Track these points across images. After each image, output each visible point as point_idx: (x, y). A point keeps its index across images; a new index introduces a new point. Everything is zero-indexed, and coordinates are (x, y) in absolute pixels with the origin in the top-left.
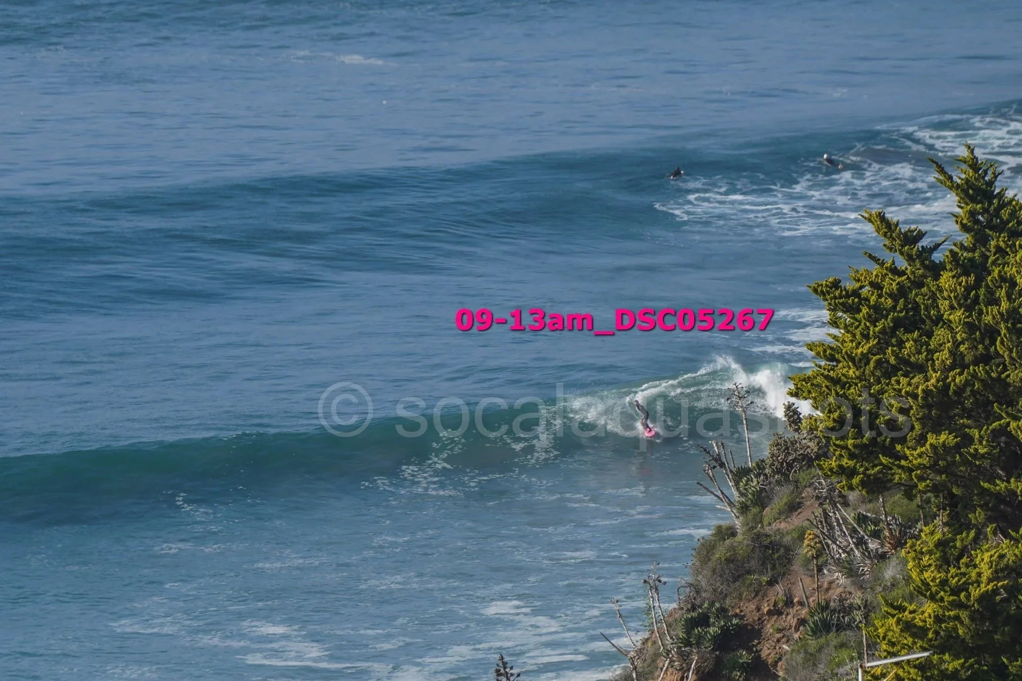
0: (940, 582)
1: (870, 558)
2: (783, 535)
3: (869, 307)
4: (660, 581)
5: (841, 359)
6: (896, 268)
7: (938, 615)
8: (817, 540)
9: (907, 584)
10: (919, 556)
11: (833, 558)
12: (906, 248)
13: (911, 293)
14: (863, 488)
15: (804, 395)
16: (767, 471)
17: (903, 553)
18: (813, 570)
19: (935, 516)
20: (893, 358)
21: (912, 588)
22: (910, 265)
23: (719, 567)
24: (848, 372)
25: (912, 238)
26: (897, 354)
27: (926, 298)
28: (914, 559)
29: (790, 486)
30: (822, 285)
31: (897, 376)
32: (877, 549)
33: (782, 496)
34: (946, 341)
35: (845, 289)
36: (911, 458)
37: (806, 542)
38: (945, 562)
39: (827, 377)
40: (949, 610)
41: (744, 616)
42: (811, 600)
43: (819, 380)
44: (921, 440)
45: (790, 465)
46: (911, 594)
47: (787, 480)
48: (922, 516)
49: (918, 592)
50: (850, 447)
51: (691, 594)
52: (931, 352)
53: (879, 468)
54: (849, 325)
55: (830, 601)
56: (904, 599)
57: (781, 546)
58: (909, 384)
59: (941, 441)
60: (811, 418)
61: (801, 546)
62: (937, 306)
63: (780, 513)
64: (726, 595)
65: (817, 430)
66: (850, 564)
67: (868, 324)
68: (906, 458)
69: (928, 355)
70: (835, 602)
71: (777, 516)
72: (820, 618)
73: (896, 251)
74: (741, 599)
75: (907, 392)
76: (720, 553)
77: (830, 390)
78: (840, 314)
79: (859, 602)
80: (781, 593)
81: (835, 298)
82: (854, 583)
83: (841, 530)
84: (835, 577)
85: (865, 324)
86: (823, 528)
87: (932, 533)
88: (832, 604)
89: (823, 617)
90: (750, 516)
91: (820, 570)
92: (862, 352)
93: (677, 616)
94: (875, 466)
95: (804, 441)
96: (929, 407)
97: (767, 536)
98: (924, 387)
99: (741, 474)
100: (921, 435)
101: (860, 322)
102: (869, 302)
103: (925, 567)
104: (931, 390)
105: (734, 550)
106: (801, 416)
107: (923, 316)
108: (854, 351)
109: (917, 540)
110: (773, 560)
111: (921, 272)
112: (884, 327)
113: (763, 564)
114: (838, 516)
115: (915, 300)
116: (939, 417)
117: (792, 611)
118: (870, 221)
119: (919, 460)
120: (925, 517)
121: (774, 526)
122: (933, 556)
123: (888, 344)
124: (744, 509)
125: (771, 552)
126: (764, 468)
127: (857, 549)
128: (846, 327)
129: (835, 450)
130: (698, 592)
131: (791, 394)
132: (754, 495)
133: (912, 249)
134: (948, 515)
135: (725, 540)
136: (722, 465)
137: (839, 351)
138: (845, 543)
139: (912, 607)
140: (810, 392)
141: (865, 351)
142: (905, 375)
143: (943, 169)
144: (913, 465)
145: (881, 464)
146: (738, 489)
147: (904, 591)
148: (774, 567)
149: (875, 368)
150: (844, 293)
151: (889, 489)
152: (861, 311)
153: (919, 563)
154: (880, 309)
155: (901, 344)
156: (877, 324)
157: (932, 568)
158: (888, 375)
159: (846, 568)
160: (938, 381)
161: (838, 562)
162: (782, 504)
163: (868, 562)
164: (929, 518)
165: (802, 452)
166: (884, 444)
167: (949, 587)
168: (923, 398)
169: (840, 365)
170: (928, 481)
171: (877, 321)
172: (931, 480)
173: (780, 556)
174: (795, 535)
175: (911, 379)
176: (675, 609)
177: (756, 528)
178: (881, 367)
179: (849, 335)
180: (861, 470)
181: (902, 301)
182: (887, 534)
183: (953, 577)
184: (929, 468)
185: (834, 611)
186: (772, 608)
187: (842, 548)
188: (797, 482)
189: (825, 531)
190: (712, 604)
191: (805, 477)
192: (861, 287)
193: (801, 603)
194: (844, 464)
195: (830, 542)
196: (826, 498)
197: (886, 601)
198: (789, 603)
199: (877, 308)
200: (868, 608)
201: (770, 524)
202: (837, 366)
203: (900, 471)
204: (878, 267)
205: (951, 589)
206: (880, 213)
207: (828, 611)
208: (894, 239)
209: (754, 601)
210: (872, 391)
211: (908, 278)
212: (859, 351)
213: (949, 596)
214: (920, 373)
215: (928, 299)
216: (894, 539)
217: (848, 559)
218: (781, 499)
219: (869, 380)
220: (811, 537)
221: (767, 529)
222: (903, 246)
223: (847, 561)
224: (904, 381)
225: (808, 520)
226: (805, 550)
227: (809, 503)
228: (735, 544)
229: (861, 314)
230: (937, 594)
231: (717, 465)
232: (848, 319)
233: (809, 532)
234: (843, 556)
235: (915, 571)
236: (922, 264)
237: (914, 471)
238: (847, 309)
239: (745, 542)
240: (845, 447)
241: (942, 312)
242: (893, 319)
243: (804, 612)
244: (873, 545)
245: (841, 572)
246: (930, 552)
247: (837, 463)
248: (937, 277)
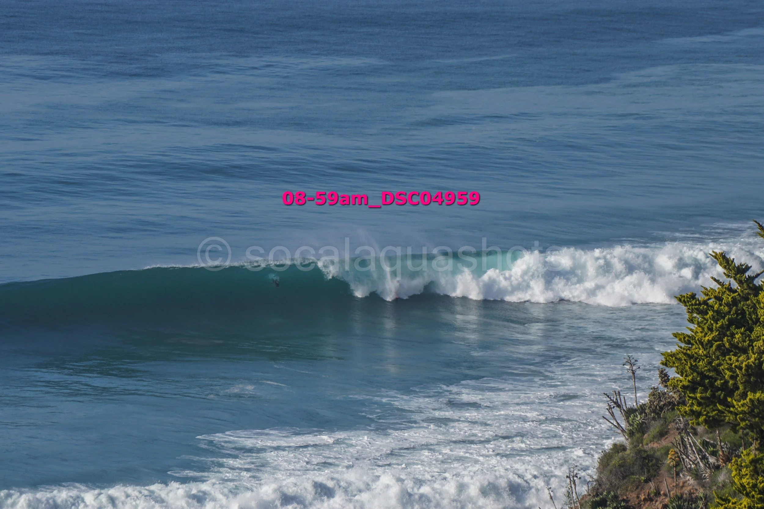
0: (752, 485)
1: (709, 468)
2: (655, 452)
3: (714, 311)
4: (577, 477)
5: (695, 343)
6: (731, 288)
7: (750, 506)
8: (676, 455)
9: (732, 486)
10: (739, 468)
11: (686, 467)
12: (738, 276)
13: (741, 304)
14: (706, 424)
15: (671, 364)
16: (647, 411)
17: (729, 466)
18: (674, 474)
19: (751, 444)
20: (728, 344)
21: (734, 488)
22: (740, 287)
23: (614, 469)
24: (698, 351)
25: (742, 270)
26: (730, 342)
27: (750, 307)
28: (736, 470)
29: (661, 421)
30: (684, 297)
31: (730, 355)
32: (714, 463)
33: (655, 427)
34: (761, 335)
35: (698, 300)
36: (736, 407)
37: (670, 456)
38: (756, 473)
39: (685, 354)
40: (757, 503)
41: (629, 501)
42: (672, 493)
43: (680, 356)
44: (744, 395)
45: (661, 408)
46: (735, 492)
47: (659, 417)
48: (743, 444)
49: (739, 491)
50: (698, 398)
51: (596, 486)
52: (752, 341)
53: (716, 412)
54: (700, 323)
55: (683, 494)
56: (730, 495)
57: (653, 457)
58: (737, 361)
59: (756, 397)
60: (674, 379)
61: (666, 459)
62: (757, 313)
63: (654, 437)
64: (618, 488)
65: (678, 387)
66: (696, 471)
67: (712, 322)
68: (734, 407)
69: (749, 343)
70: (686, 494)
71: (652, 439)
72: (676, 505)
73: (731, 277)
74: (627, 491)
75: (735, 366)
76: (615, 461)
77: (687, 362)
78: (695, 315)
79: (702, 495)
80: (653, 488)
81: (692, 305)
82: (699, 484)
83: (692, 450)
84: (687, 479)
85: (710, 322)
86: (680, 448)
87: (748, 454)
88: (685, 496)
89: (679, 503)
90: (635, 438)
91: (678, 474)
92: (708, 339)
93: (587, 499)
94: (714, 411)
95: (671, 393)
96: (749, 376)
97: (645, 451)
98: (746, 363)
99: (629, 412)
100: (744, 392)
101: (707, 320)
102: (714, 308)
103: (743, 475)
104: (751, 365)
105: (624, 459)
106: (669, 378)
107: (748, 319)
108: (703, 339)
109: (739, 458)
110: (649, 466)
111: (747, 291)
112: (723, 324)
113: (642, 469)
114: (690, 441)
115: (742, 308)
116: (756, 382)
117: (659, 499)
118: (715, 257)
119: (742, 408)
120: (745, 444)
121: (651, 445)
122: (748, 469)
123: (725, 335)
124: (631, 434)
125: (647, 461)
126: (645, 409)
127: (702, 462)
128: (698, 323)
129: (689, 400)
130: (600, 485)
131: (663, 364)
132: (638, 426)
133: (742, 277)
134: (759, 444)
135: (618, 453)
136: (619, 406)
137: (693, 338)
138: (694, 458)
139: (734, 500)
140: (674, 363)
141: (710, 339)
142: (735, 355)
143: (763, 227)
144: (738, 411)
145: (719, 410)
146: (628, 422)
147: (730, 490)
148: (649, 471)
149: (716, 350)
150: (697, 302)
151: (721, 426)
152: (708, 313)
153: (739, 473)
154: (720, 312)
155: (733, 335)
156: (718, 322)
157: (748, 477)
158: (724, 354)
159: (694, 474)
160: (755, 360)
161: (690, 470)
162: (656, 432)
163: (708, 471)
164: (747, 445)
165: (669, 400)
166: (720, 397)
167: (758, 489)
168: (746, 370)
169: (694, 347)
170: (747, 422)
171: (718, 320)
172: (749, 421)
173: (653, 464)
174: (663, 452)
175: (739, 357)
176: (585, 495)
177: (638, 446)
178: (720, 349)
179: (700, 329)
180: (705, 413)
181: (734, 308)
182: (721, 453)
183: (760, 483)
184: (748, 413)
185: (685, 501)
186: (647, 497)
187: (692, 461)
188: (665, 418)
189: (682, 450)
190: (609, 493)
191: (670, 415)
192: (709, 299)
193: (665, 495)
194: (694, 409)
195: (684, 457)
196: (682, 430)
197: (718, 496)
198: (658, 494)
199: (718, 312)
200: (707, 499)
201: (647, 444)
202: (692, 347)
203: (729, 414)
204: (720, 287)
205: (759, 490)
206: (722, 254)
207: (682, 500)
208: (730, 270)
209: (636, 492)
210: (713, 364)
211: (739, 294)
212: (707, 338)
213: (758, 494)
214: (744, 353)
215: (751, 308)
216: (725, 457)
217: (696, 468)
218: (655, 429)
219: (712, 357)
220: (673, 453)
221: (646, 447)
222: (736, 275)
223: (695, 470)
224: (734, 358)
225: (671, 442)
226: (669, 461)
227: (672, 432)
228: (625, 456)
229: (708, 316)
230: (750, 493)
231: (615, 406)
232: (700, 319)
233: (671, 450)
234: (693, 466)
235: (737, 478)
236: (748, 285)
237: (738, 415)
238: (700, 312)
239: (631, 455)
240: (696, 398)
241: (759, 316)
242: (729, 320)
243: (667, 500)
244: (712, 460)
245: (691, 476)
246: (747, 467)
247: (690, 408)
248: (756, 295)
